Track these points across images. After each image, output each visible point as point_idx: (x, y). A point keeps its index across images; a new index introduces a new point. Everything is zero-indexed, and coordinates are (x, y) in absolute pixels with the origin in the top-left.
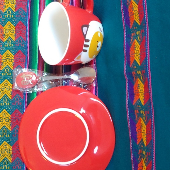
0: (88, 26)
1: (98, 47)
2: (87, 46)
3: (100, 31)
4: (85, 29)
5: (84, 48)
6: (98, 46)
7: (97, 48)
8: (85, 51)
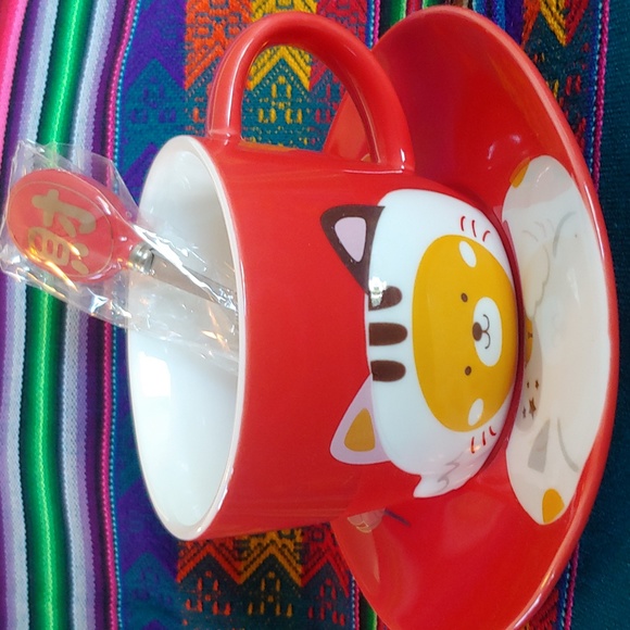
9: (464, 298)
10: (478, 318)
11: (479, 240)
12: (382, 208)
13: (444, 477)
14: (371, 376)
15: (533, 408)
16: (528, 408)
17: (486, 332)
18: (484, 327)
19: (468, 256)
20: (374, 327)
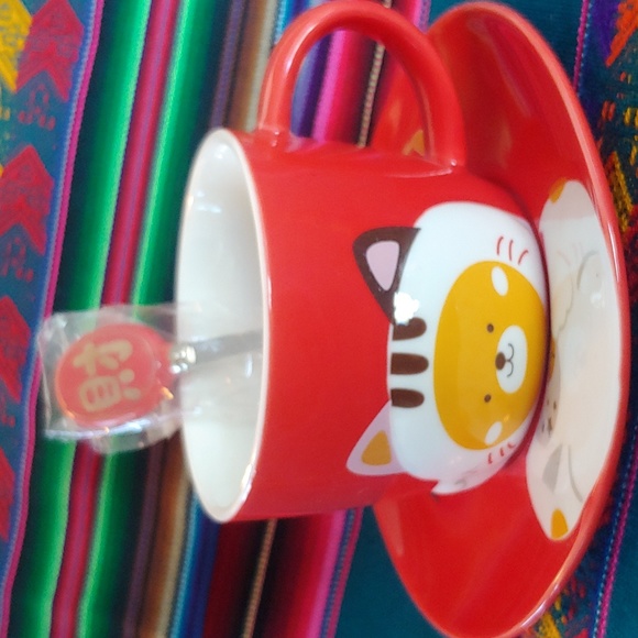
0: (404, 236)
1: (507, 366)
2: (414, 364)
3: (504, 258)
4: (380, 256)
5: (395, 381)
6: (501, 361)
7: (502, 375)
8: (410, 399)
9: (491, 328)
10: (503, 347)
11: (514, 264)
12: (417, 230)
13: (462, 481)
14: (390, 402)
15: (550, 428)
16: (546, 426)
17: (509, 361)
18: (507, 356)
19: (500, 283)
20: (396, 357)
